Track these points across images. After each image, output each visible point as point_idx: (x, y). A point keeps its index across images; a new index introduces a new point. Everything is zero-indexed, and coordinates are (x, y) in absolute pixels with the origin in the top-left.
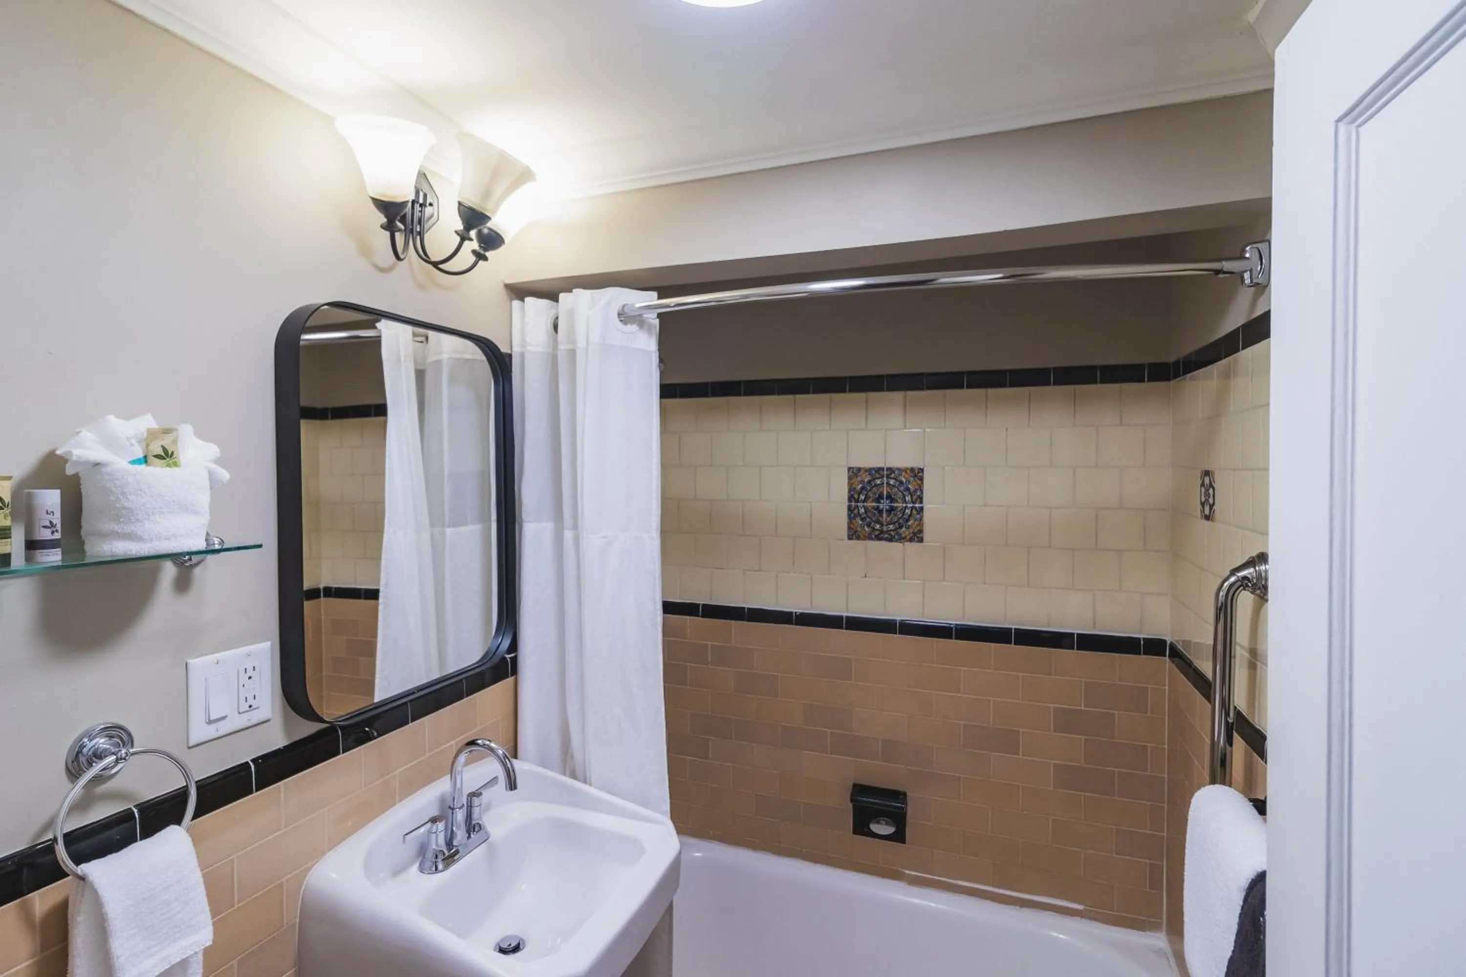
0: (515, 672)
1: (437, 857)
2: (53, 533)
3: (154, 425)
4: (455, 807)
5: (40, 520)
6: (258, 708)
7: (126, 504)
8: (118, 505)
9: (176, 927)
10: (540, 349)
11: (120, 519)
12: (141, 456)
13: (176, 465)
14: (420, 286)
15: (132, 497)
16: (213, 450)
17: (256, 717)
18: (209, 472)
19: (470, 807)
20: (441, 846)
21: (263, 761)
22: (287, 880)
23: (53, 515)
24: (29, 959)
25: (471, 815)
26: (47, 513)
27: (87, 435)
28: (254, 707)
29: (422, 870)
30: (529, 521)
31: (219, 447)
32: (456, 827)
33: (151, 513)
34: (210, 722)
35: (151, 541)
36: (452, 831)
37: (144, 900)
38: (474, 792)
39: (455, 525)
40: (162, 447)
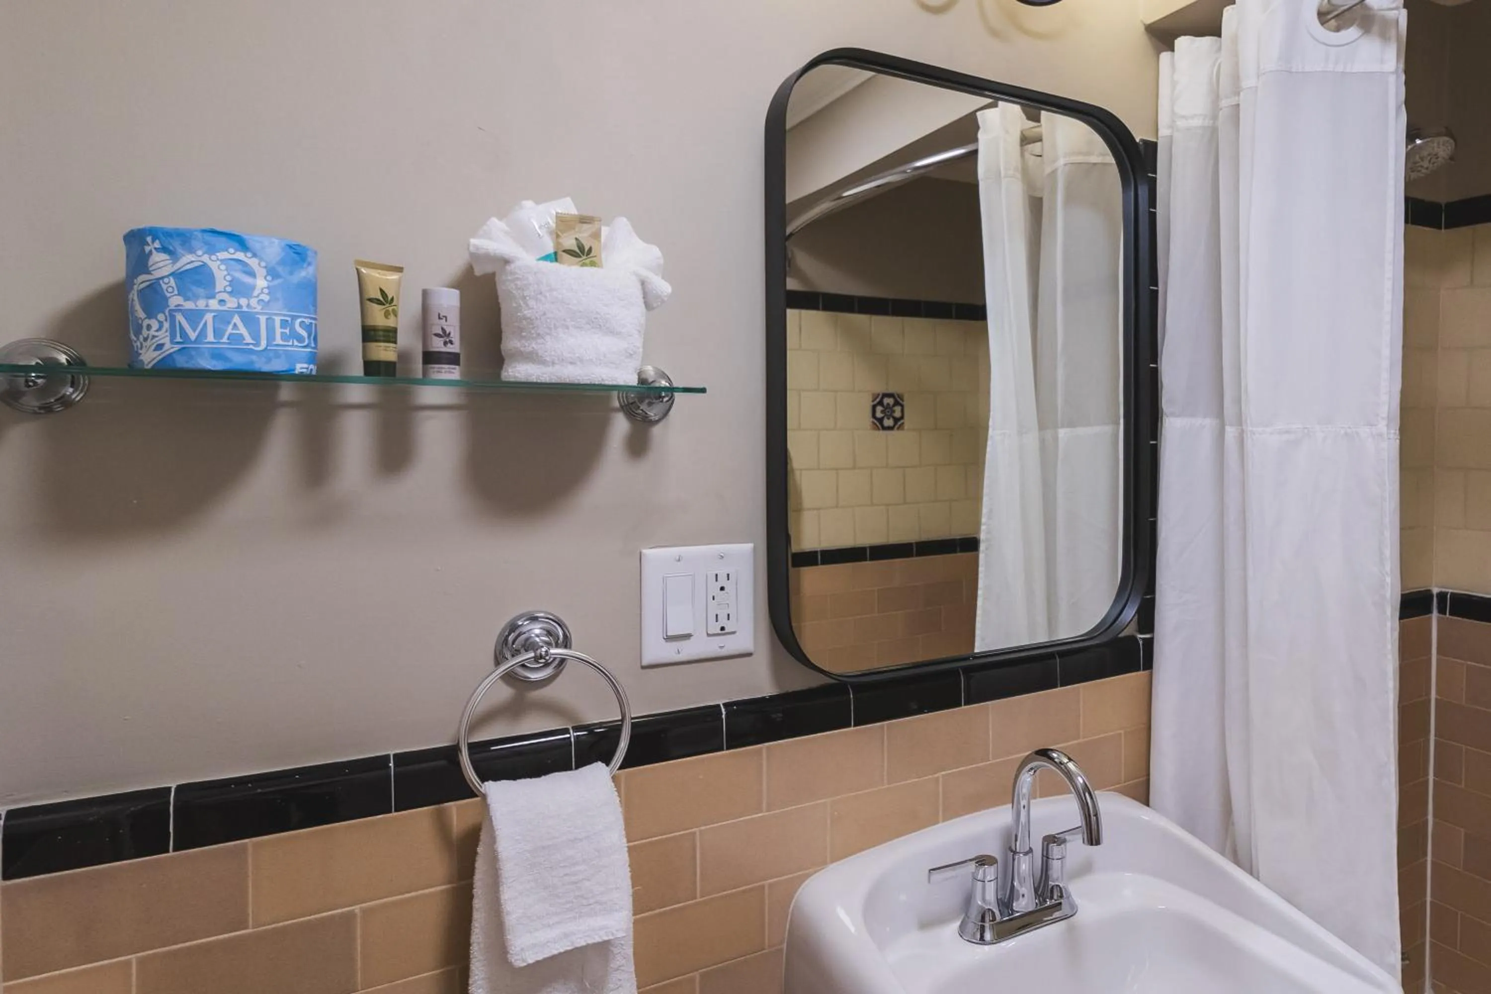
0: (1149, 664)
1: (983, 919)
2: (445, 343)
3: (574, 211)
4: (1018, 850)
5: (432, 325)
6: (734, 633)
7: (527, 313)
8: (519, 314)
9: (582, 896)
10: (1197, 122)
11: (522, 332)
12: (551, 250)
13: (593, 264)
14: (994, 33)
15: (532, 303)
16: (654, 253)
17: (732, 645)
18: (643, 283)
19: (1046, 857)
20: (990, 904)
21: (737, 708)
22: (770, 885)
23: (446, 321)
24: (444, 884)
25: (1047, 871)
26: (440, 318)
27: (496, 225)
28: (727, 630)
29: (962, 931)
30: (1173, 415)
31: (660, 249)
32: (1020, 882)
33: (552, 326)
34: (669, 639)
35: (553, 363)
36: (1013, 886)
37: (544, 848)
38: (1054, 837)
39: (1071, 424)
40: (576, 239)
